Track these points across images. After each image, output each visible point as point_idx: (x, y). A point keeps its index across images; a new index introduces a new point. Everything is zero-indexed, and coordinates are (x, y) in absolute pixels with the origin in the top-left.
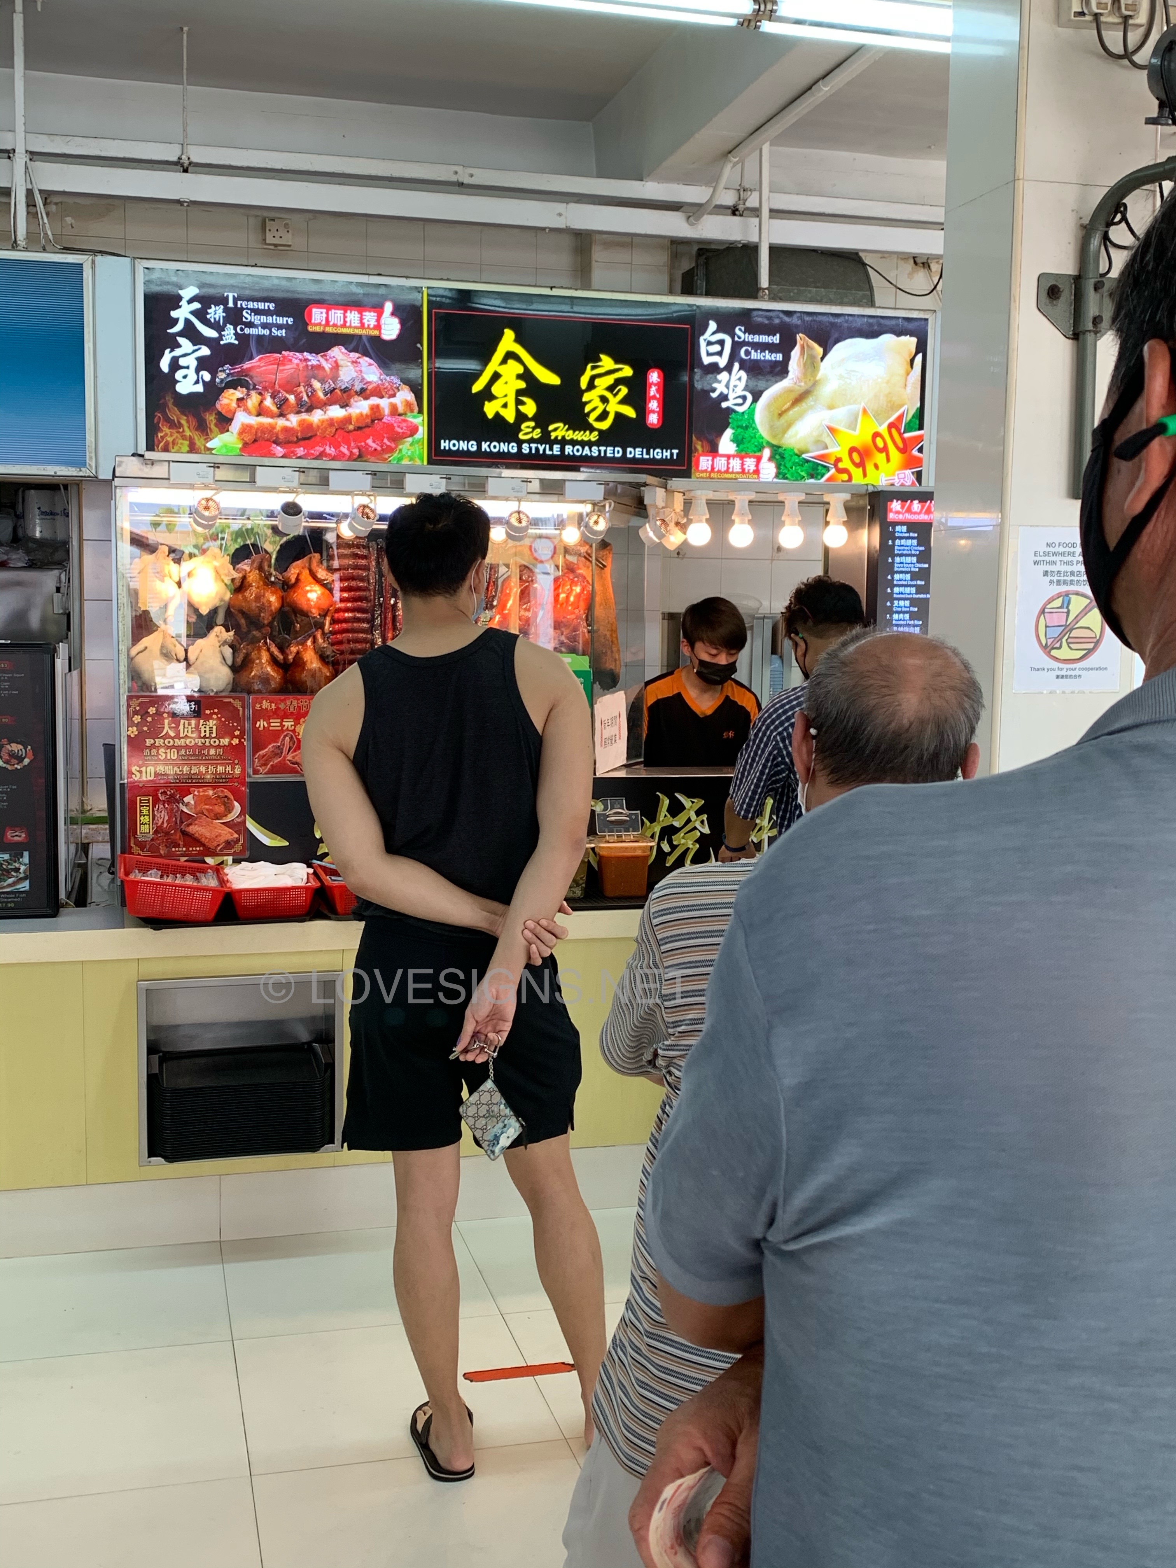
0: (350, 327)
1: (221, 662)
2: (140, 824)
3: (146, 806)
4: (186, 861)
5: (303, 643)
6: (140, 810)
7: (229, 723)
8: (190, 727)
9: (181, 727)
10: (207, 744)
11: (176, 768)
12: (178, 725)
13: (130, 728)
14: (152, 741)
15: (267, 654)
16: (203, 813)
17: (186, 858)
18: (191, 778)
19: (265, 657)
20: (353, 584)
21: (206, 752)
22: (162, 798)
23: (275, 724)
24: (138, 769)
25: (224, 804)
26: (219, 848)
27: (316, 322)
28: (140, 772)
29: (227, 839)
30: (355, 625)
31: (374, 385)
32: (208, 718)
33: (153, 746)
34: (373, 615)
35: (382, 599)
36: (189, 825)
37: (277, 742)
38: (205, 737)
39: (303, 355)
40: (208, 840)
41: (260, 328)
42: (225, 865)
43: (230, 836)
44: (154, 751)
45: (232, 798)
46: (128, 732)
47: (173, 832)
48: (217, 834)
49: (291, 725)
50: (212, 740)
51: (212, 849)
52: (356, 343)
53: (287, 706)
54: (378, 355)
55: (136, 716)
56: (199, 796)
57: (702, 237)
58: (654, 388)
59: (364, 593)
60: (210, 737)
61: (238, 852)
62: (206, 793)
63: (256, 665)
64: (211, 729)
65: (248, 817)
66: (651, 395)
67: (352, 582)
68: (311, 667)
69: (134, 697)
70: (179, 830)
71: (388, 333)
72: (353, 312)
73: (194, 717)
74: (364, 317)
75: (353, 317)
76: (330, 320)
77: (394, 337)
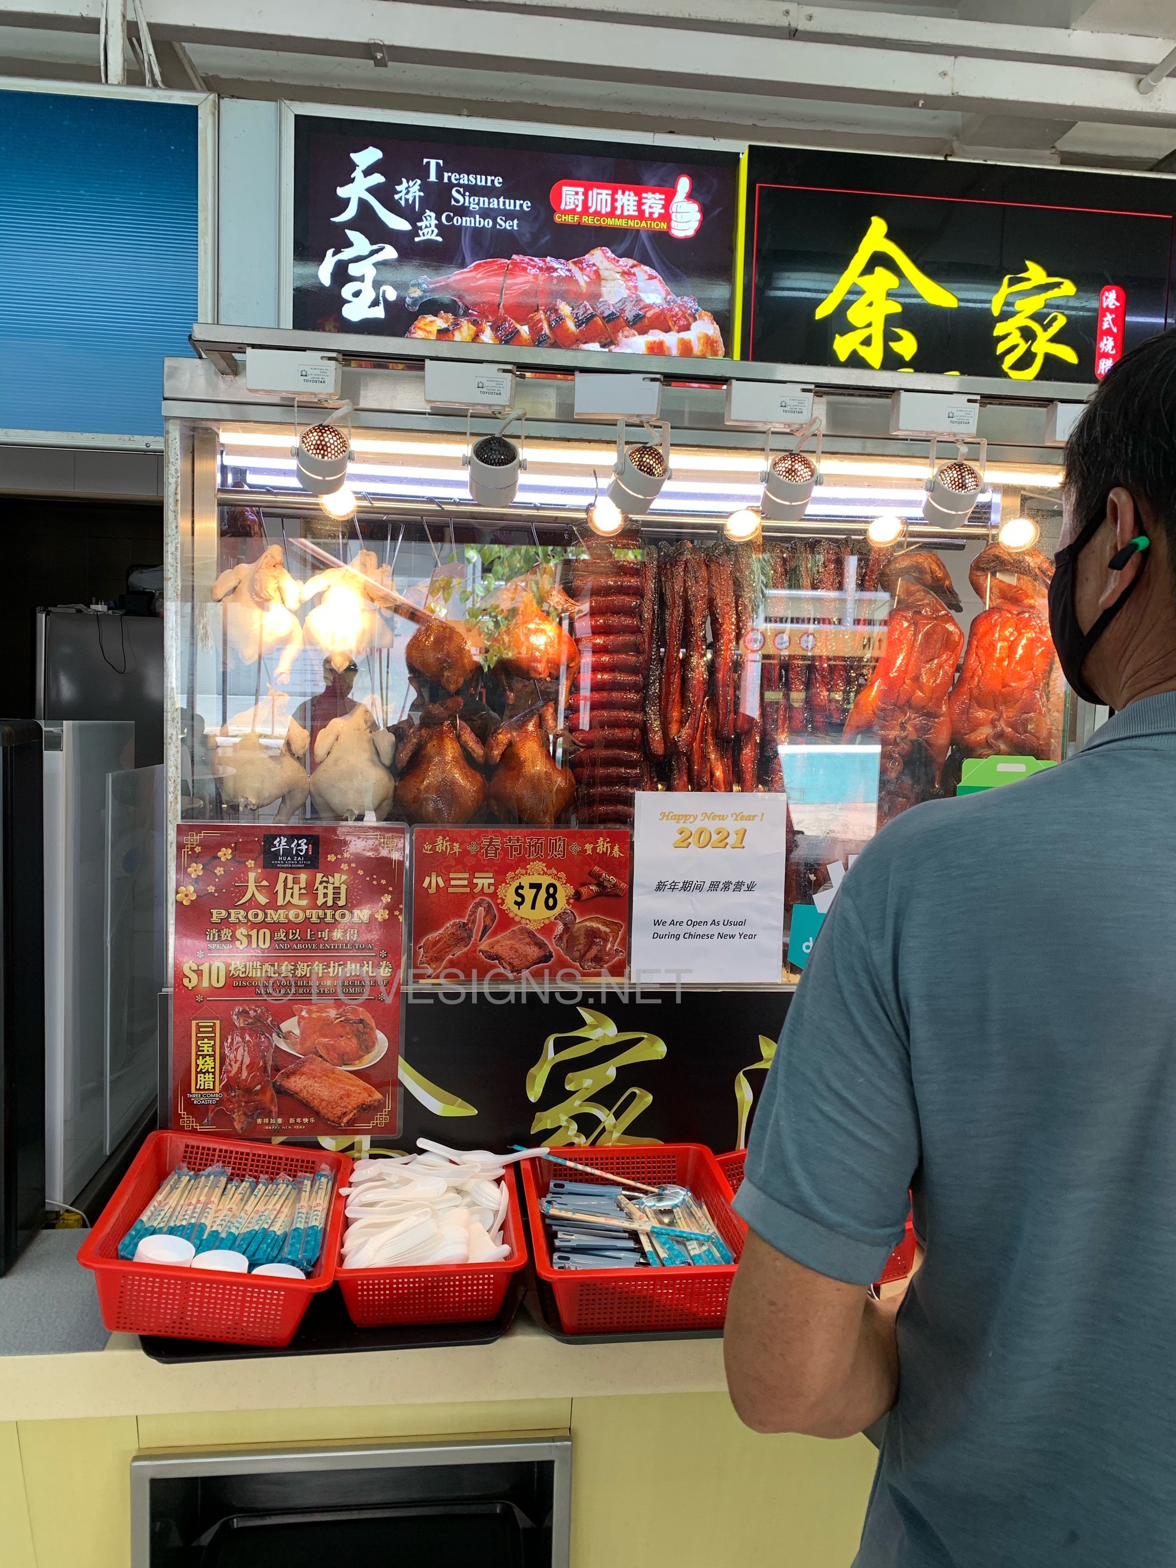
0: (621, 216)
1: (373, 761)
2: (197, 1073)
3: (209, 1038)
4: (282, 1143)
5: (521, 726)
6: (198, 1046)
7: (372, 879)
8: (296, 887)
9: (280, 887)
10: (329, 919)
11: (267, 966)
12: (274, 884)
13: (183, 888)
14: (224, 913)
15: (456, 745)
16: (316, 1053)
17: (282, 1139)
18: (296, 985)
19: (451, 750)
20: (614, 620)
21: (325, 935)
22: (239, 1023)
23: (459, 881)
24: (195, 967)
25: (358, 1035)
26: (345, 1120)
27: (567, 208)
28: (199, 973)
29: (360, 1101)
30: (614, 694)
31: (657, 310)
32: (333, 869)
33: (225, 922)
34: (646, 678)
35: (662, 650)
36: (288, 1076)
37: (463, 917)
38: (324, 906)
39: (544, 261)
40: (324, 1103)
41: (477, 216)
42: (354, 1160)
43: (366, 1095)
44: (226, 932)
45: (374, 1025)
46: (179, 895)
47: (258, 1087)
48: (343, 1092)
49: (489, 885)
50: (337, 913)
51: (333, 1122)
52: (629, 242)
53: (481, 848)
54: (664, 263)
55: (195, 865)
56: (310, 1018)
57: (1159, 111)
58: (1109, 317)
59: (633, 638)
60: (335, 907)
61: (382, 1130)
62: (324, 1015)
63: (434, 765)
64: (337, 891)
65: (401, 1061)
66: (1104, 328)
67: (612, 618)
68: (533, 771)
69: (192, 828)
70: (271, 1085)
71: (681, 226)
72: (627, 192)
73: (306, 867)
74: (644, 201)
75: (627, 201)
76: (590, 204)
77: (690, 232)
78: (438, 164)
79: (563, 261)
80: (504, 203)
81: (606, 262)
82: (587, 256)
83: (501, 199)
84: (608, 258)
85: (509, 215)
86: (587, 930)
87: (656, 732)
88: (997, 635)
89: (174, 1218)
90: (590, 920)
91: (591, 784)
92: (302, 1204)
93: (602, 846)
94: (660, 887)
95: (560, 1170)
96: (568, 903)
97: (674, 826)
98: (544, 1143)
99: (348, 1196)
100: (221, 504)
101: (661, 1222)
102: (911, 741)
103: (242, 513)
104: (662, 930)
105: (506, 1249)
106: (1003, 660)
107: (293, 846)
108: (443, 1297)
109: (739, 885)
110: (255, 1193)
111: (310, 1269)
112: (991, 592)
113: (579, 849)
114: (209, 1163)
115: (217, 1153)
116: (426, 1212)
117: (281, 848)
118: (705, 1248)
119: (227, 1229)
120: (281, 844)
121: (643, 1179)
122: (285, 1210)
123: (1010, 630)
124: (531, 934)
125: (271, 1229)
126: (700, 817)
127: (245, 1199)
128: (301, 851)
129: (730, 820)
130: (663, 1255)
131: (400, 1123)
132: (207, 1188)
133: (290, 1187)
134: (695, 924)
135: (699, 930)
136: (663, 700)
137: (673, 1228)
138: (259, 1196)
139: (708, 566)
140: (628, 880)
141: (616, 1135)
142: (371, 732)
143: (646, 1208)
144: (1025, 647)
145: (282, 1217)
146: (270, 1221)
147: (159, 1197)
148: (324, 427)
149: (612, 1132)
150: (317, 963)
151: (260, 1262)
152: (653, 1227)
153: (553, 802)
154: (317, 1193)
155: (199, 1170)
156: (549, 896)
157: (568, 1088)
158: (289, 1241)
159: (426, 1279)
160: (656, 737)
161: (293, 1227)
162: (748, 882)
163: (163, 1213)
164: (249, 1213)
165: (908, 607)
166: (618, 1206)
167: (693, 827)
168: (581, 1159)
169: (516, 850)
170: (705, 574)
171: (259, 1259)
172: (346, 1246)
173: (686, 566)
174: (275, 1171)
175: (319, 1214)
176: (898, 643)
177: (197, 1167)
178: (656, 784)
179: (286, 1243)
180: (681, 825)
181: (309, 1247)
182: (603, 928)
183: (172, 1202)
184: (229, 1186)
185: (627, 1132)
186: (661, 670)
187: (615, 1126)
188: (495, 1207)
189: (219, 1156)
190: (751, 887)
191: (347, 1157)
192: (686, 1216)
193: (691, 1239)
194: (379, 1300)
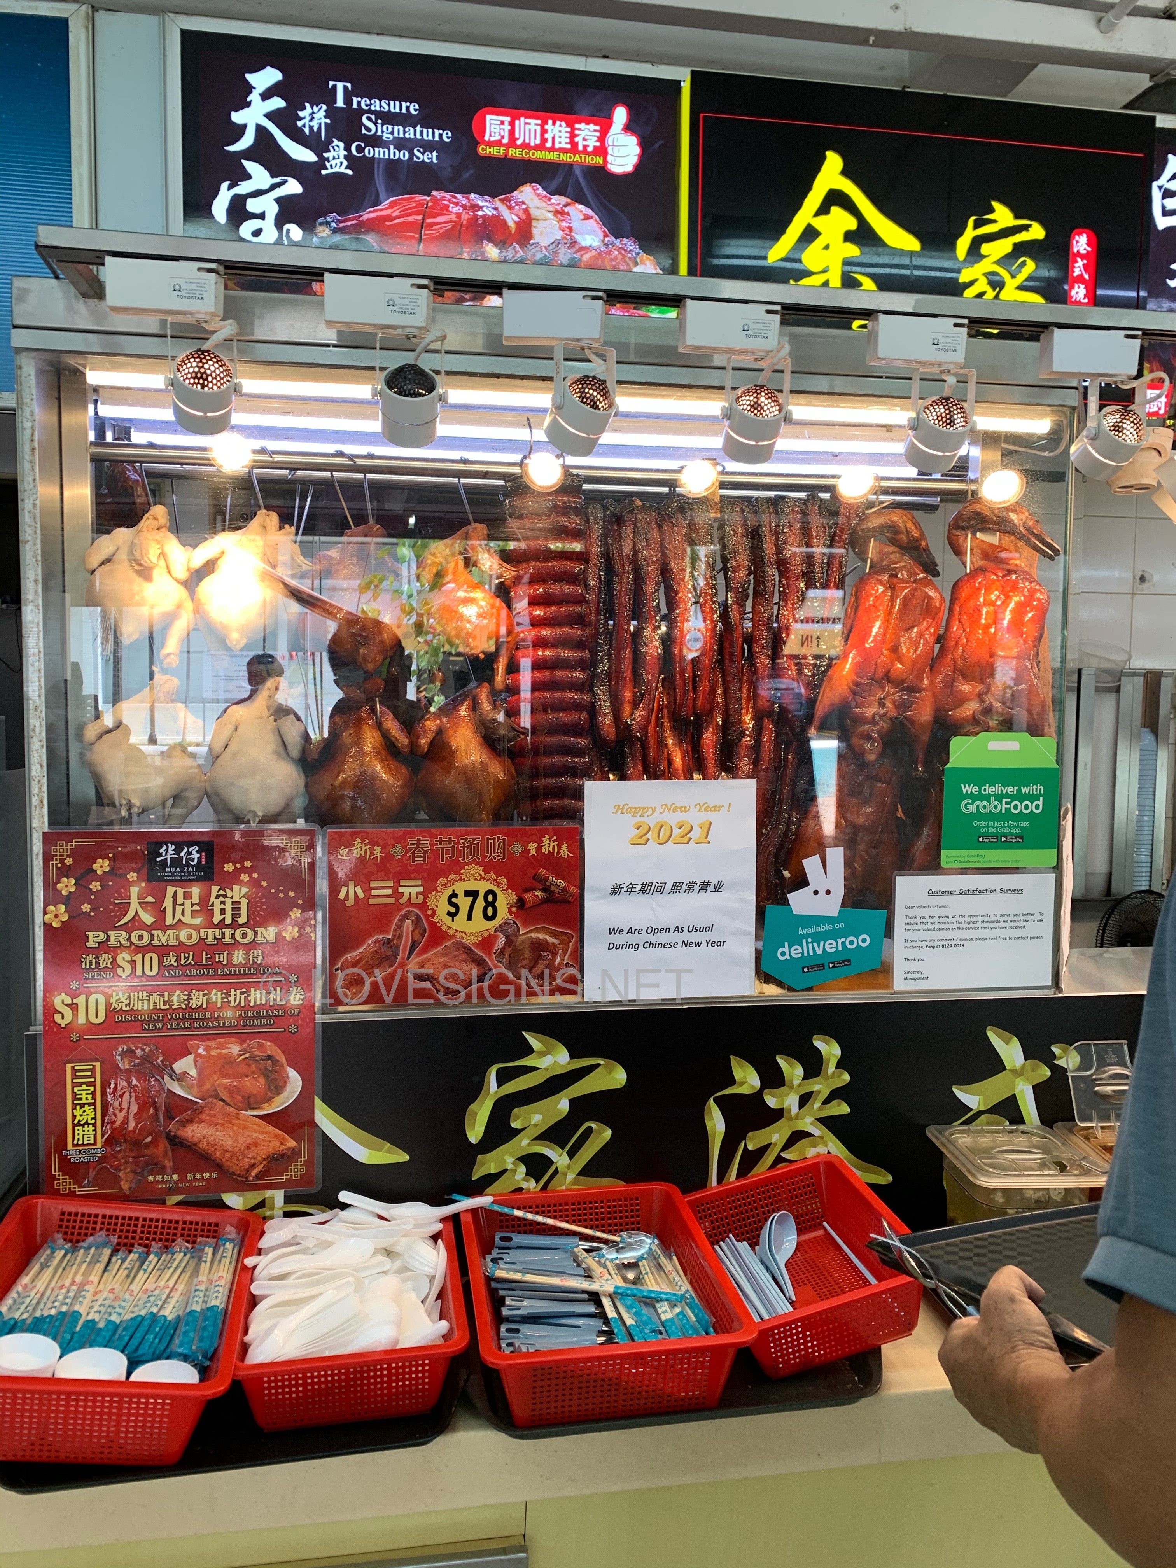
0: (553, 149)
1: (278, 754)
2: (74, 1125)
3: (88, 1084)
4: (179, 1204)
6: (74, 1094)
7: (278, 891)
8: (188, 903)
9: (168, 903)
10: (227, 940)
11: (155, 997)
12: (160, 900)
13: (51, 908)
14: (102, 936)
15: (377, 734)
16: (217, 1096)
17: (179, 1198)
18: (191, 1019)
19: (370, 739)
20: (556, 589)
21: (224, 958)
22: (124, 1064)
23: (382, 890)
24: (68, 1001)
25: (265, 1073)
26: (254, 1173)
27: (492, 139)
28: (74, 1007)
29: (271, 1150)
30: (558, 673)
31: (594, 253)
32: (231, 880)
33: (103, 947)
34: (594, 652)
35: (611, 622)
36: (185, 1123)
37: (387, 932)
38: (222, 924)
39: (468, 198)
40: (228, 1155)
41: (392, 147)
42: (265, 1219)
43: (278, 1143)
44: (105, 959)
45: (283, 1060)
46: (47, 916)
47: (149, 1139)
48: (250, 1141)
49: (418, 893)
50: (238, 932)
51: (239, 1176)
52: (560, 180)
53: (407, 851)
54: (602, 204)
55: (65, 879)
56: (209, 1057)
57: (1122, 51)
58: (1080, 263)
59: (577, 609)
60: (234, 925)
61: (297, 1183)
62: (225, 1051)
63: (351, 757)
64: (236, 906)
65: (318, 1101)
66: (1075, 274)
67: (553, 587)
68: (467, 762)
69: (60, 836)
70: (164, 1134)
71: (619, 161)
72: (558, 123)
73: (199, 879)
74: (577, 132)
75: (558, 132)
76: (517, 135)
77: (629, 168)
78: (345, 88)
79: (488, 198)
80: (422, 132)
81: (536, 199)
82: (515, 193)
83: (418, 129)
84: (539, 195)
85: (428, 146)
86: (533, 943)
87: (606, 715)
88: (981, 600)
89: (42, 1306)
90: (537, 930)
91: (535, 776)
92: (200, 1278)
93: (548, 845)
94: (616, 890)
95: (507, 1220)
96: (510, 912)
97: (630, 820)
98: (488, 1191)
99: (255, 1267)
100: (97, 460)
101: (625, 1279)
102: (890, 719)
103: (123, 472)
104: (618, 939)
105: (444, 1325)
106: (989, 626)
107: (182, 854)
108: (369, 1390)
109: (705, 886)
110: (145, 1267)
111: (207, 1363)
112: (972, 553)
113: (521, 849)
114: (90, 1232)
115: (100, 1219)
116: (349, 1282)
117: (169, 857)
118: (677, 1310)
119: (106, 1316)
120: (168, 852)
121: (603, 1226)
122: (181, 1287)
123: (997, 593)
124: (467, 949)
125: (161, 1313)
126: (659, 809)
127: (132, 1275)
128: (193, 860)
129: (693, 812)
130: (629, 1321)
131: (318, 1171)
132: (85, 1265)
133: (188, 1256)
134: (655, 931)
135: (662, 938)
136: (614, 678)
137: (640, 1287)
138: (149, 1270)
139: (660, 527)
140: (578, 883)
141: (571, 1177)
142: (275, 721)
143: (608, 1263)
144: (1013, 611)
145: (176, 1295)
146: (160, 1303)
147: (25, 1280)
148: (203, 352)
149: (565, 1174)
150: (214, 991)
151: (144, 1358)
152: (616, 1287)
153: (490, 795)
154: (220, 1262)
155: (78, 1241)
156: (488, 904)
157: (514, 1125)
158: (182, 1329)
159: (347, 1369)
160: (606, 720)
161: (188, 1310)
162: (714, 881)
163: (27, 1300)
164: (135, 1293)
165: (882, 570)
166: (574, 1261)
167: (652, 821)
168: (530, 1207)
169: (448, 852)
170: (657, 535)
171: (143, 1355)
172: (251, 1331)
173: (635, 526)
174: (170, 1237)
175: (221, 1289)
176: (873, 609)
177: (75, 1238)
178: (608, 773)
179: (178, 1332)
180: (638, 819)
181: (206, 1334)
182: (551, 940)
183: (41, 1285)
184: (114, 1259)
185: (582, 1173)
186: (611, 645)
187: (569, 1167)
188: (431, 1271)
189: (103, 1223)
190: (718, 888)
191: (257, 1216)
192: (654, 1269)
193: (662, 1300)
194: (291, 1398)
